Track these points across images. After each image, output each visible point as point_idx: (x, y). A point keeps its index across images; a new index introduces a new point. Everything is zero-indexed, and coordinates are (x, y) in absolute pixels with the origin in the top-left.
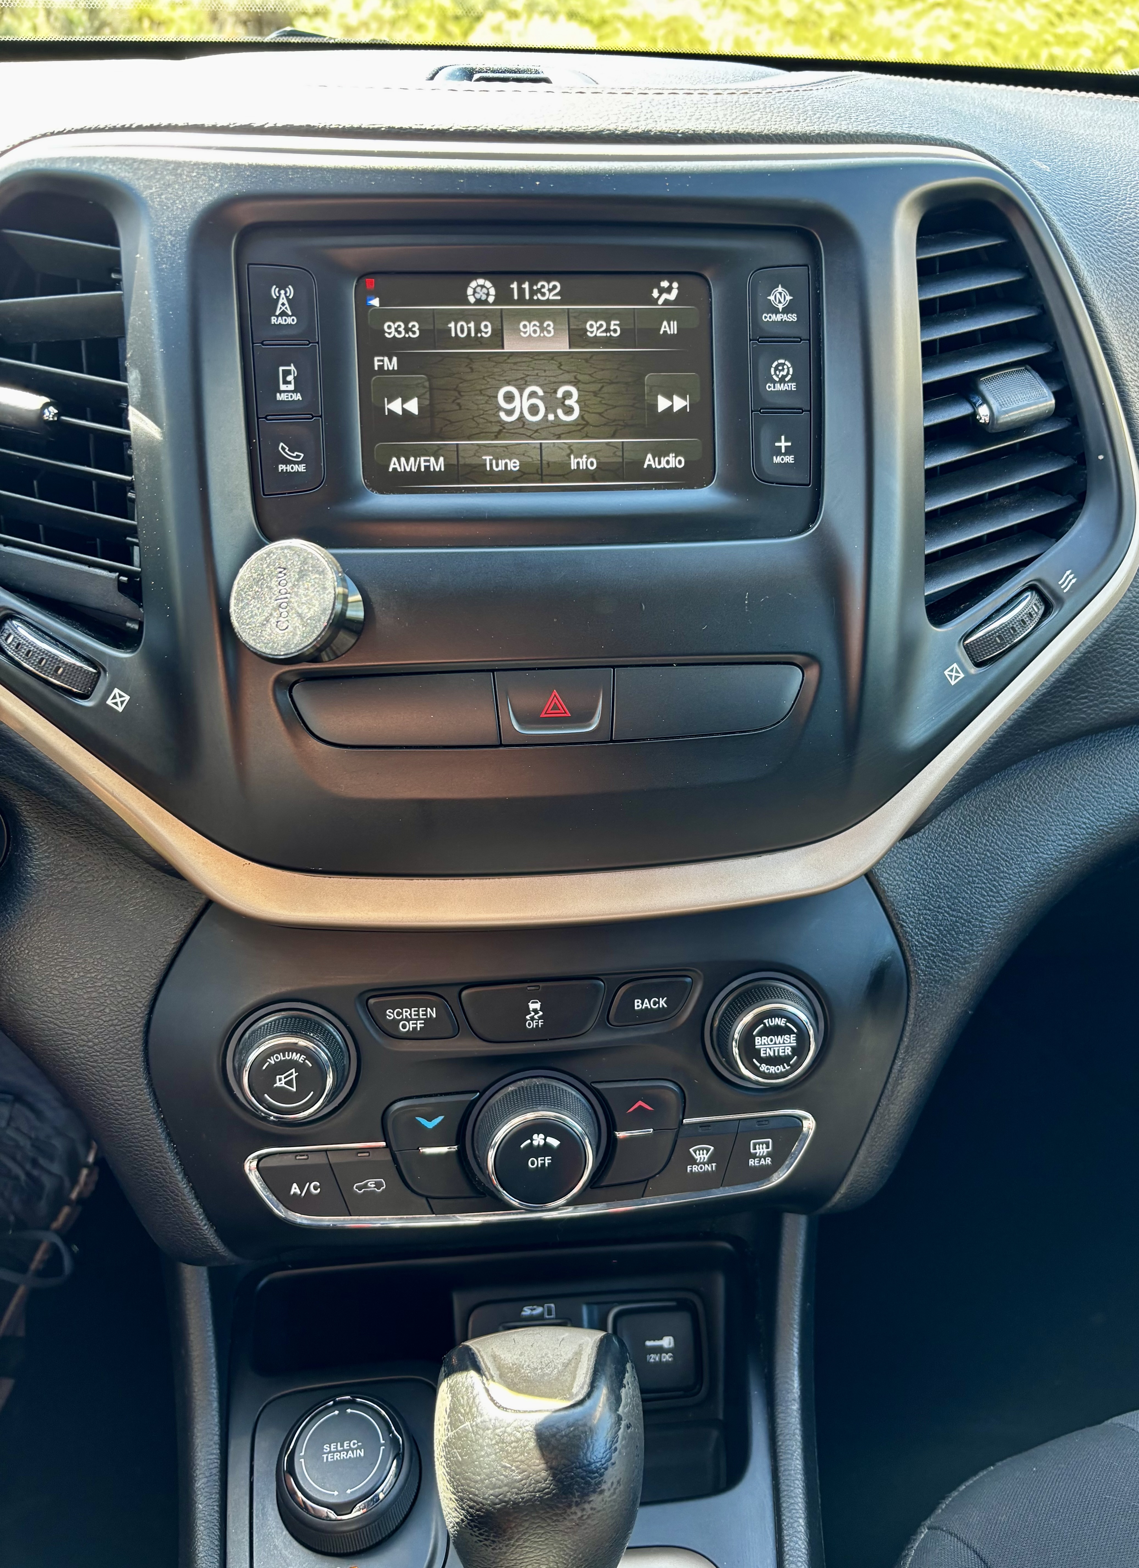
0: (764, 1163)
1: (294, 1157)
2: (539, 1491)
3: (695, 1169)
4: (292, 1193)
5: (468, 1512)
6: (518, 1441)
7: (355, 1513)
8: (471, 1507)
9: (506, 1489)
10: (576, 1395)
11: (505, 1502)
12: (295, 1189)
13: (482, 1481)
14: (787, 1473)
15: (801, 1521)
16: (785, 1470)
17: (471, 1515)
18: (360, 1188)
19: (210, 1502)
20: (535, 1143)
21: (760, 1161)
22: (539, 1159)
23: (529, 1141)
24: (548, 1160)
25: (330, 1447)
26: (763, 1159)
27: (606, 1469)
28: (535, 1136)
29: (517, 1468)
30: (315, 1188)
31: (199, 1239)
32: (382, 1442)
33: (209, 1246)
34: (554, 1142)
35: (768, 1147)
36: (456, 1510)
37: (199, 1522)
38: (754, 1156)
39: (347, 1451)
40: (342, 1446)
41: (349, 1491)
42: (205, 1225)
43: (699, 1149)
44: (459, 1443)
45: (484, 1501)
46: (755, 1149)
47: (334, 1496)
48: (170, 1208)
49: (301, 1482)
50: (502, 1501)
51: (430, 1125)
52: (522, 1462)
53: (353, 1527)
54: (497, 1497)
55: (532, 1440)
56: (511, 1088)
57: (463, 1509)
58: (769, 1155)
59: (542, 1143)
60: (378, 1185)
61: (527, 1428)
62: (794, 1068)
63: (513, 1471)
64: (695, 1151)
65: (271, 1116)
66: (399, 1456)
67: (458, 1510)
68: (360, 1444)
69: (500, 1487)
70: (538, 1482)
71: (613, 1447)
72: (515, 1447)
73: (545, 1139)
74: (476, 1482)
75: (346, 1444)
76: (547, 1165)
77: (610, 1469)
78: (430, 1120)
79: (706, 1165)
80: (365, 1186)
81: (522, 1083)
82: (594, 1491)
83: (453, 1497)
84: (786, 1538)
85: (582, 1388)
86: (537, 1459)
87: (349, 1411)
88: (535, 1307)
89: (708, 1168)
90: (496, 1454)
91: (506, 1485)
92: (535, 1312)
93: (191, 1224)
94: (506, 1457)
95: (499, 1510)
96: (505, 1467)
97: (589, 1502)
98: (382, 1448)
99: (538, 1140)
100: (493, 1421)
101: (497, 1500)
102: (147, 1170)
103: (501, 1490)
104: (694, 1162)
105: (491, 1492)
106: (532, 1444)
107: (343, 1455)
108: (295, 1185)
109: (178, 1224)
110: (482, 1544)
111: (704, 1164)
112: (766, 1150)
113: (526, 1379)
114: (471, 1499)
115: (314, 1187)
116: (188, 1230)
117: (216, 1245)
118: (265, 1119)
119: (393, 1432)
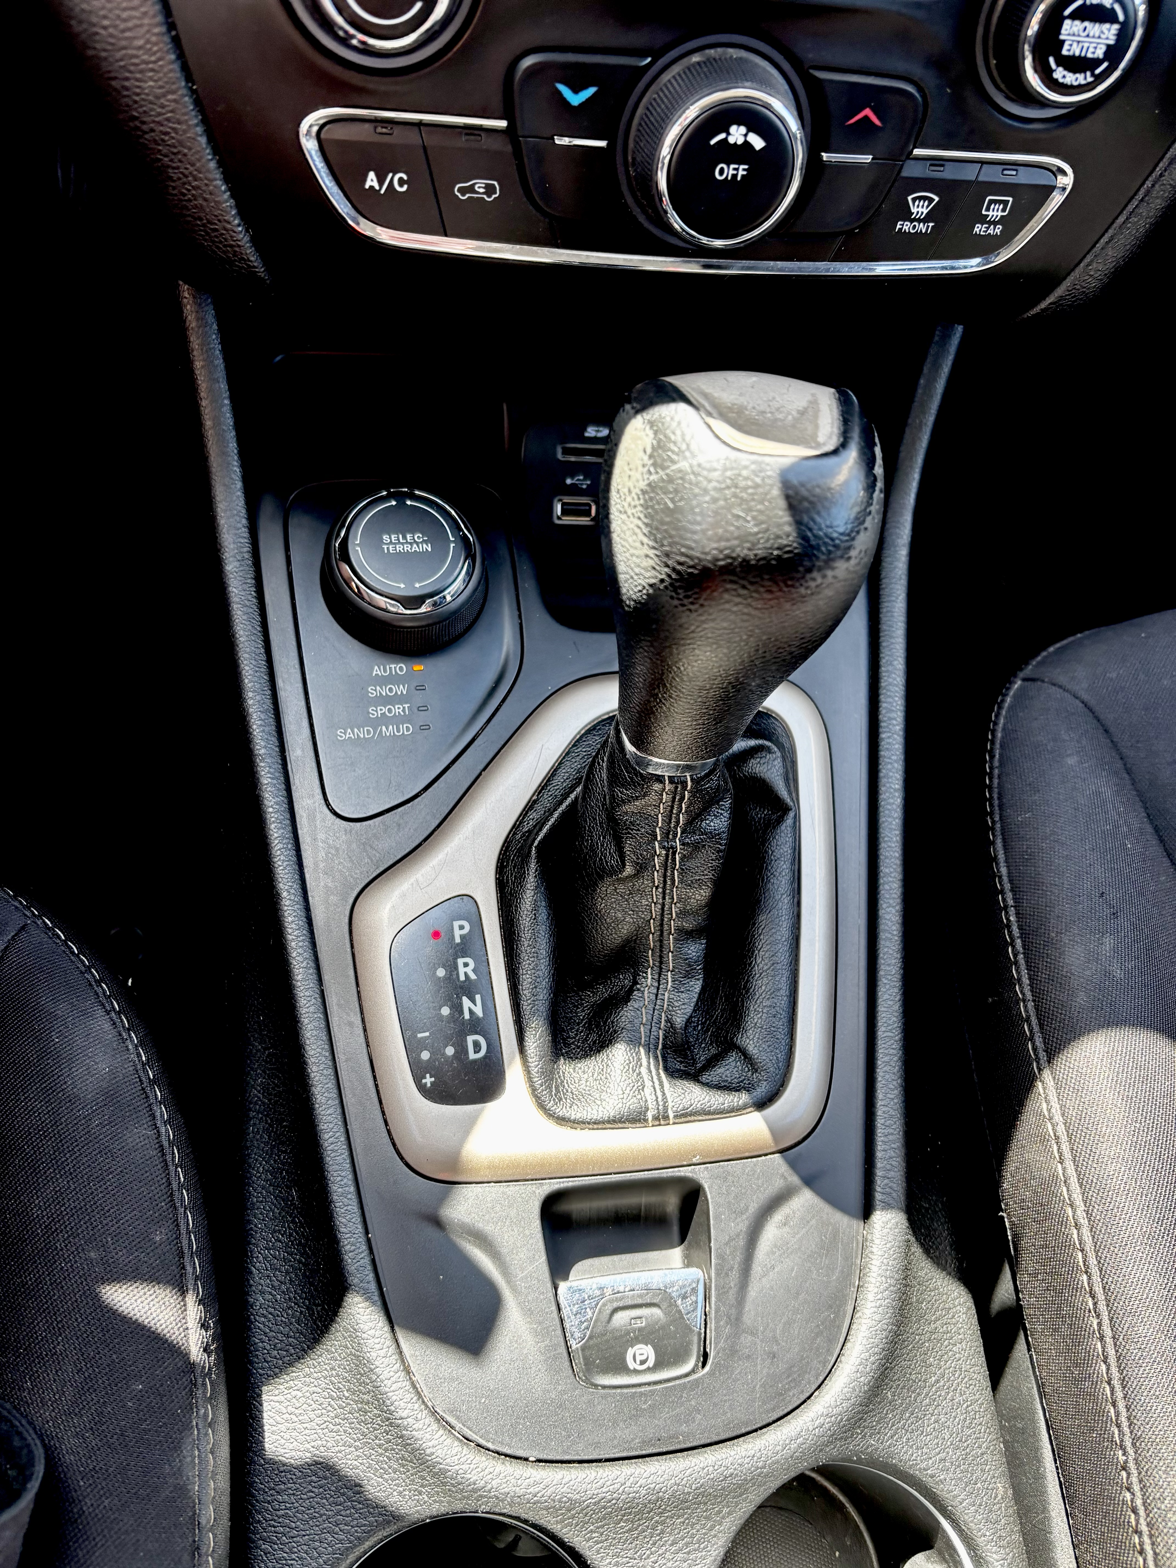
0: (992, 232)
1: (372, 129)
2: (778, 549)
3: (907, 227)
4: (367, 187)
5: (674, 569)
6: (757, 486)
7: (423, 609)
8: (680, 563)
9: (736, 542)
10: (824, 444)
11: (732, 558)
12: (372, 180)
13: (704, 532)
14: (889, 614)
15: (900, 659)
16: (887, 612)
17: (678, 572)
18: (463, 191)
19: (246, 587)
20: (731, 140)
21: (988, 228)
22: (732, 166)
23: (722, 136)
24: (744, 170)
25: (390, 538)
26: (992, 227)
27: (858, 532)
28: (733, 129)
29: (754, 518)
30: (401, 182)
31: (231, 246)
32: (452, 539)
33: (243, 259)
34: (758, 143)
35: (1004, 210)
36: (654, 568)
37: (235, 606)
38: (983, 220)
39: (411, 544)
40: (404, 537)
41: (417, 585)
42: (239, 225)
43: (920, 198)
44: (671, 488)
45: (703, 556)
46: (988, 209)
47: (401, 588)
48: (189, 190)
49: (359, 571)
50: (728, 557)
51: (575, 99)
52: (761, 512)
53: (424, 623)
54: (721, 551)
55: (775, 488)
56: (696, 58)
57: (667, 566)
58: (1002, 221)
59: (740, 141)
60: (490, 190)
61: (769, 473)
62: (1099, 79)
63: (748, 522)
64: (914, 200)
65: (353, 37)
66: (470, 555)
67: (658, 568)
68: (426, 538)
69: (728, 540)
70: (778, 537)
71: (868, 510)
72: (752, 494)
73: (746, 135)
74: (695, 532)
75: (409, 536)
76: (739, 178)
77: (862, 534)
78: (576, 91)
79: (922, 224)
80: (471, 189)
81: (712, 52)
82: (842, 557)
83: (651, 553)
84: (884, 674)
85: (830, 437)
86: (780, 509)
87: (409, 503)
88: (601, 429)
89: (922, 227)
90: (726, 500)
91: (736, 538)
92: (600, 435)
93: (219, 221)
94: (740, 505)
95: (722, 567)
96: (739, 517)
97: (833, 569)
98: (452, 545)
99: (737, 134)
100: (722, 462)
101: (721, 556)
102: (154, 122)
103: (728, 544)
104: (907, 215)
105: (715, 545)
106: (776, 492)
107: (407, 548)
108: (372, 175)
109: (201, 219)
110: (685, 608)
111: (919, 221)
112: (1000, 214)
113: (755, 423)
114: (683, 554)
115: (397, 180)
116: (216, 230)
117: (252, 259)
118: (345, 41)
119: (462, 530)
